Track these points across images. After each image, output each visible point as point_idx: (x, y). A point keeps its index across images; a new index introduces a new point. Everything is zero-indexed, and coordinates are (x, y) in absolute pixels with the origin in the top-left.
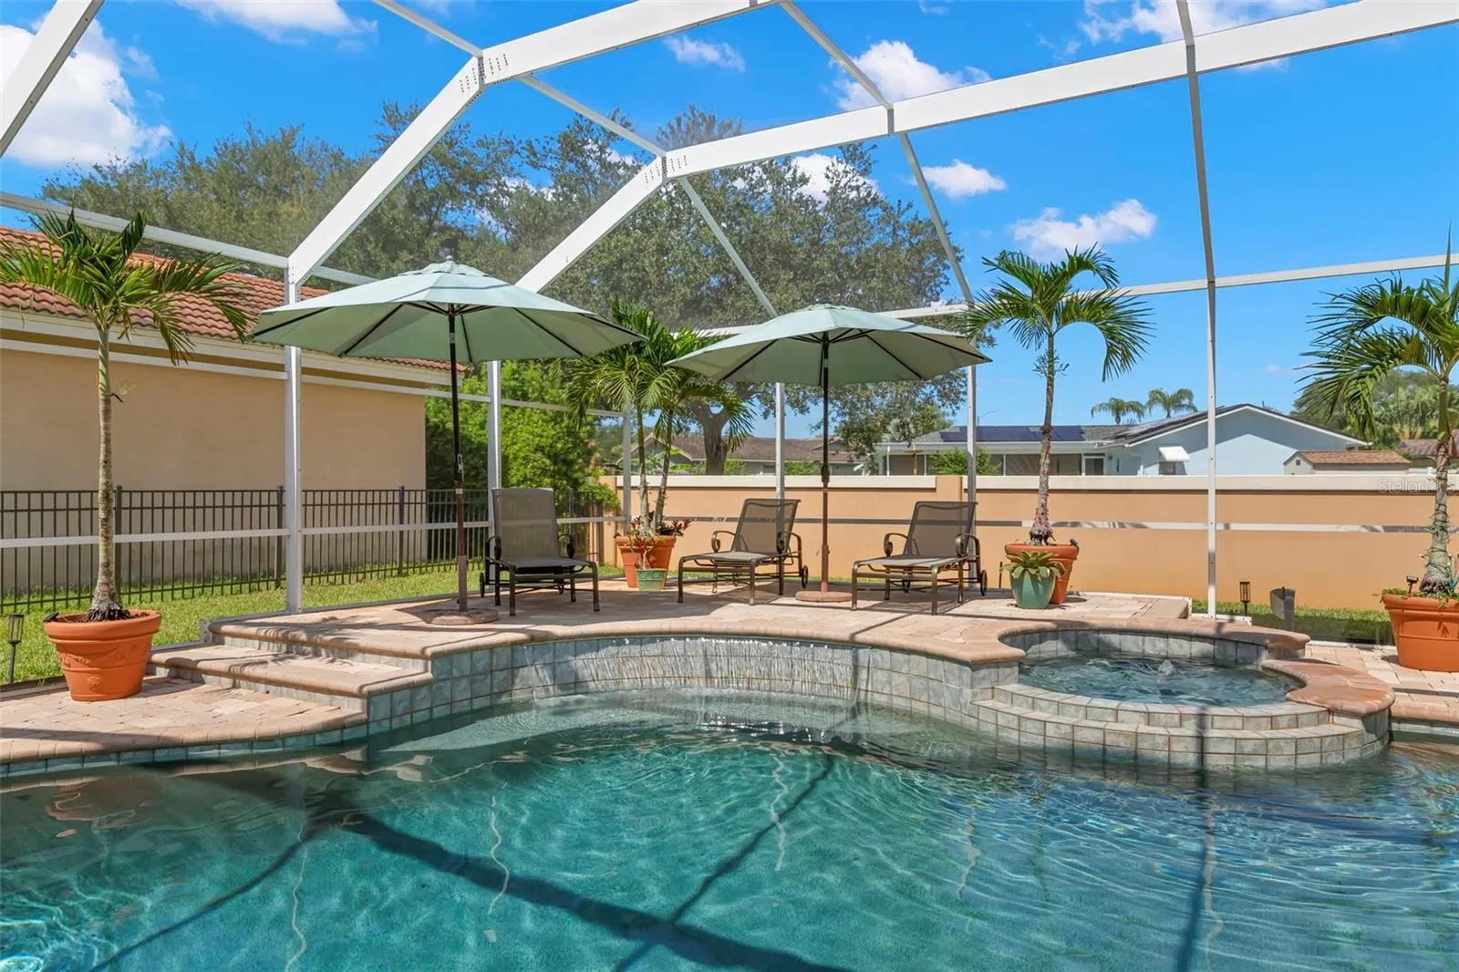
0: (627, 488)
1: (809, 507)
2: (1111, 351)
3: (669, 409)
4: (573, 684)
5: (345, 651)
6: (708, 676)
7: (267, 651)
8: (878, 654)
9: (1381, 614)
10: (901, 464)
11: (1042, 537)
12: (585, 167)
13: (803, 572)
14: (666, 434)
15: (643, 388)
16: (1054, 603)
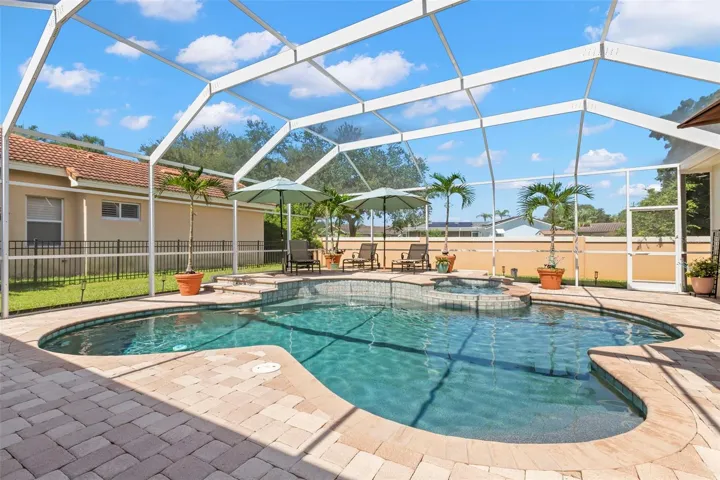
0: (327, 241)
1: (380, 246)
2: (464, 201)
3: (340, 217)
4: (315, 293)
5: (253, 282)
6: (351, 291)
7: (231, 283)
8: (397, 284)
9: (538, 275)
10: (412, 234)
11: (446, 254)
12: (312, 141)
13: (379, 264)
14: (339, 225)
15: (332, 211)
16: (448, 272)
